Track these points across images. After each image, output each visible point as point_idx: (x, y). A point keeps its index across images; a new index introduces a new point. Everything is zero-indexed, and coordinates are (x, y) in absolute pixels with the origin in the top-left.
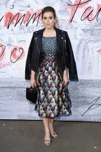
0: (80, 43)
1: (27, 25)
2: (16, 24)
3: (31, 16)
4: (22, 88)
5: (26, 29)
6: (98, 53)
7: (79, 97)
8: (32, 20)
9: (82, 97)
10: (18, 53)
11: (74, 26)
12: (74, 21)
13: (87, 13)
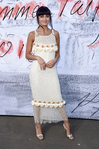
0: (70, 38)
1: (15, 19)
2: (5, 17)
3: (20, 10)
4: (10, 82)
5: (15, 23)
6: (88, 48)
7: (69, 93)
8: (21, 14)
9: (72, 93)
10: (6, 47)
11: (63, 20)
12: (64, 15)
13: (77, 8)
